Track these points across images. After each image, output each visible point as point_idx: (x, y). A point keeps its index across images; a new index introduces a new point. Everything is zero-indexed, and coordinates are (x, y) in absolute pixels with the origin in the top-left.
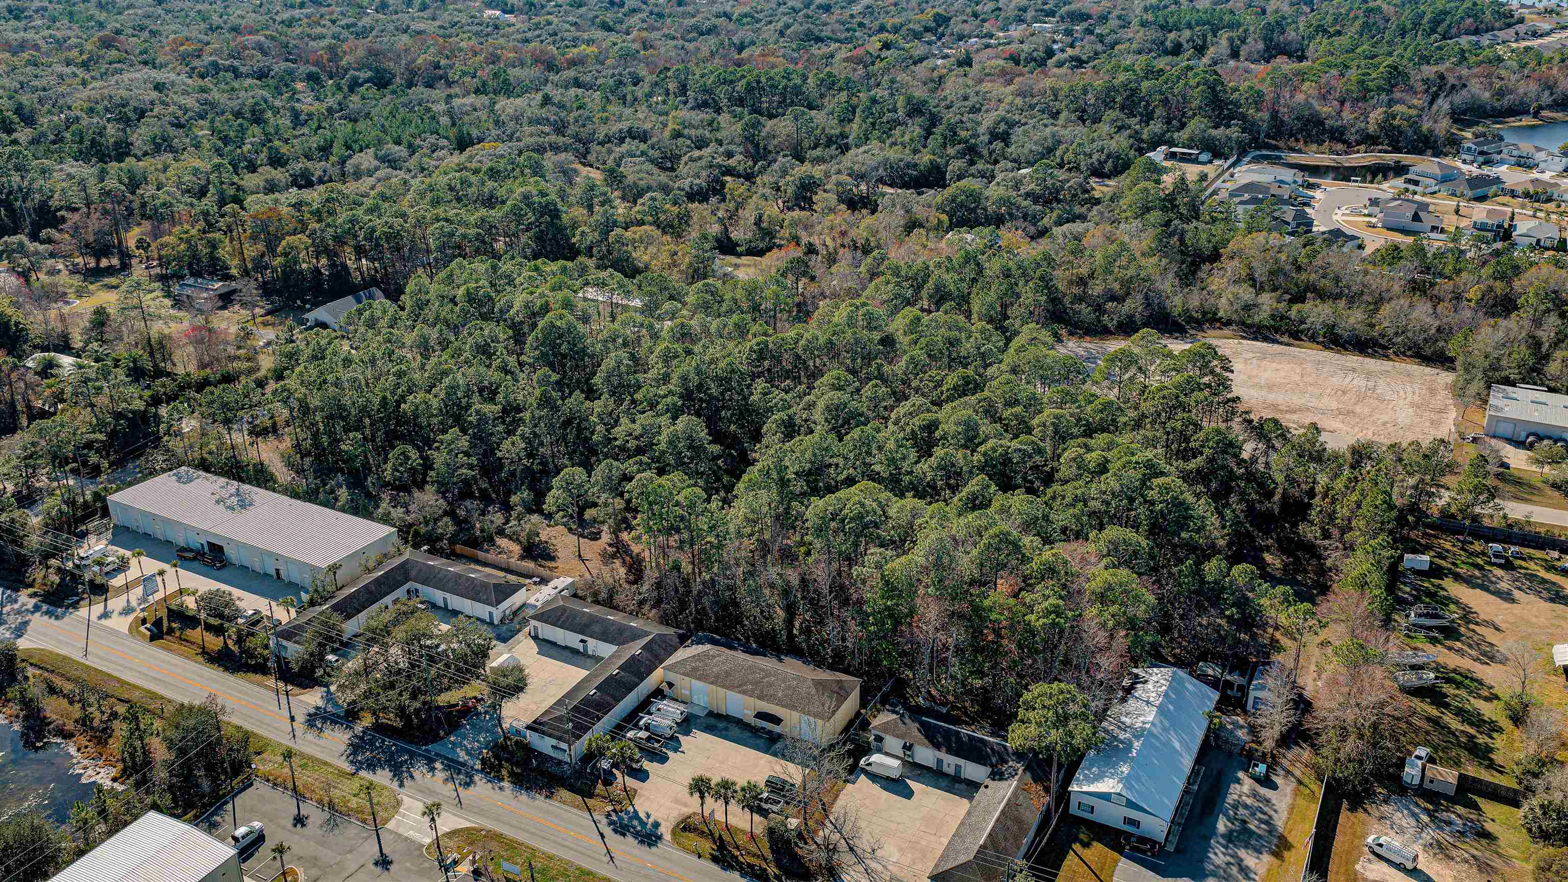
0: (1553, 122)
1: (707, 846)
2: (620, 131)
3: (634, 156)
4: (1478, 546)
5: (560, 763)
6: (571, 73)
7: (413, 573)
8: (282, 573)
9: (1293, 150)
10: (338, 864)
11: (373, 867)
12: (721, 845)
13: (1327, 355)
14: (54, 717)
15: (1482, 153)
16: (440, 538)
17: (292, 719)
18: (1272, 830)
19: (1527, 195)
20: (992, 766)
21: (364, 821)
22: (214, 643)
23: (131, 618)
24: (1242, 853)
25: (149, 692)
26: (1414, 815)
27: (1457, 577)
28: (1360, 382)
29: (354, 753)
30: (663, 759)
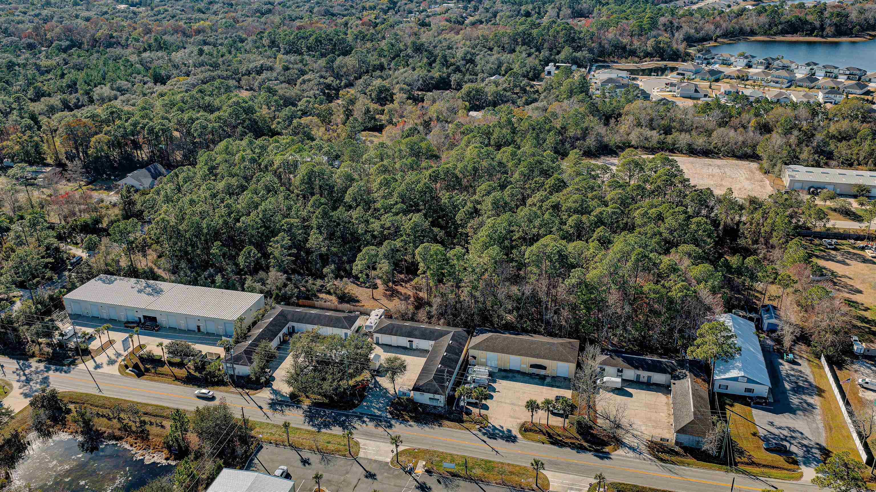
0: (723, 43)
1: (544, 438)
2: (256, 67)
3: (271, 80)
4: (817, 241)
5: (435, 407)
6: (200, 37)
7: (289, 317)
8: (201, 328)
9: (614, 62)
10: (344, 481)
11: (366, 479)
12: (550, 436)
13: (691, 159)
14: (103, 429)
15: (705, 59)
16: (290, 297)
17: (261, 408)
18: (811, 384)
19: (738, 77)
20: (670, 373)
21: (345, 456)
22: (182, 373)
23: (117, 366)
24: (804, 397)
25: (157, 406)
26: (869, 368)
27: (817, 257)
28: (716, 171)
29: (311, 420)
30: (491, 397)
